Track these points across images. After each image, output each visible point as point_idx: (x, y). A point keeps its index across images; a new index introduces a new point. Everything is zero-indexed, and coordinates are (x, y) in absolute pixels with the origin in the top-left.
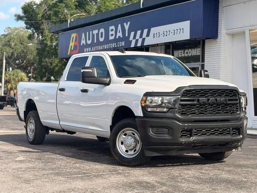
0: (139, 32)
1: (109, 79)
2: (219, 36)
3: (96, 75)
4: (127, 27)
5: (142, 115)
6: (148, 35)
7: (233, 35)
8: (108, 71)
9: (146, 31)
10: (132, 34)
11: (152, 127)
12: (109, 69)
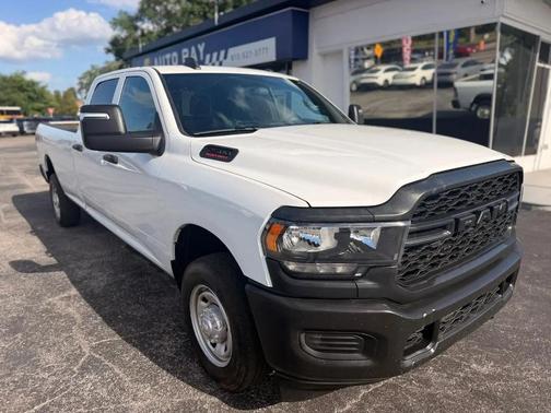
0: (215, 55)
1: (158, 139)
2: (310, 56)
3: (122, 129)
4: (201, 48)
5: (269, 283)
6: (225, 57)
7: (324, 56)
8: (157, 114)
9: (222, 53)
10: (208, 56)
11: (307, 330)
12: (158, 110)
